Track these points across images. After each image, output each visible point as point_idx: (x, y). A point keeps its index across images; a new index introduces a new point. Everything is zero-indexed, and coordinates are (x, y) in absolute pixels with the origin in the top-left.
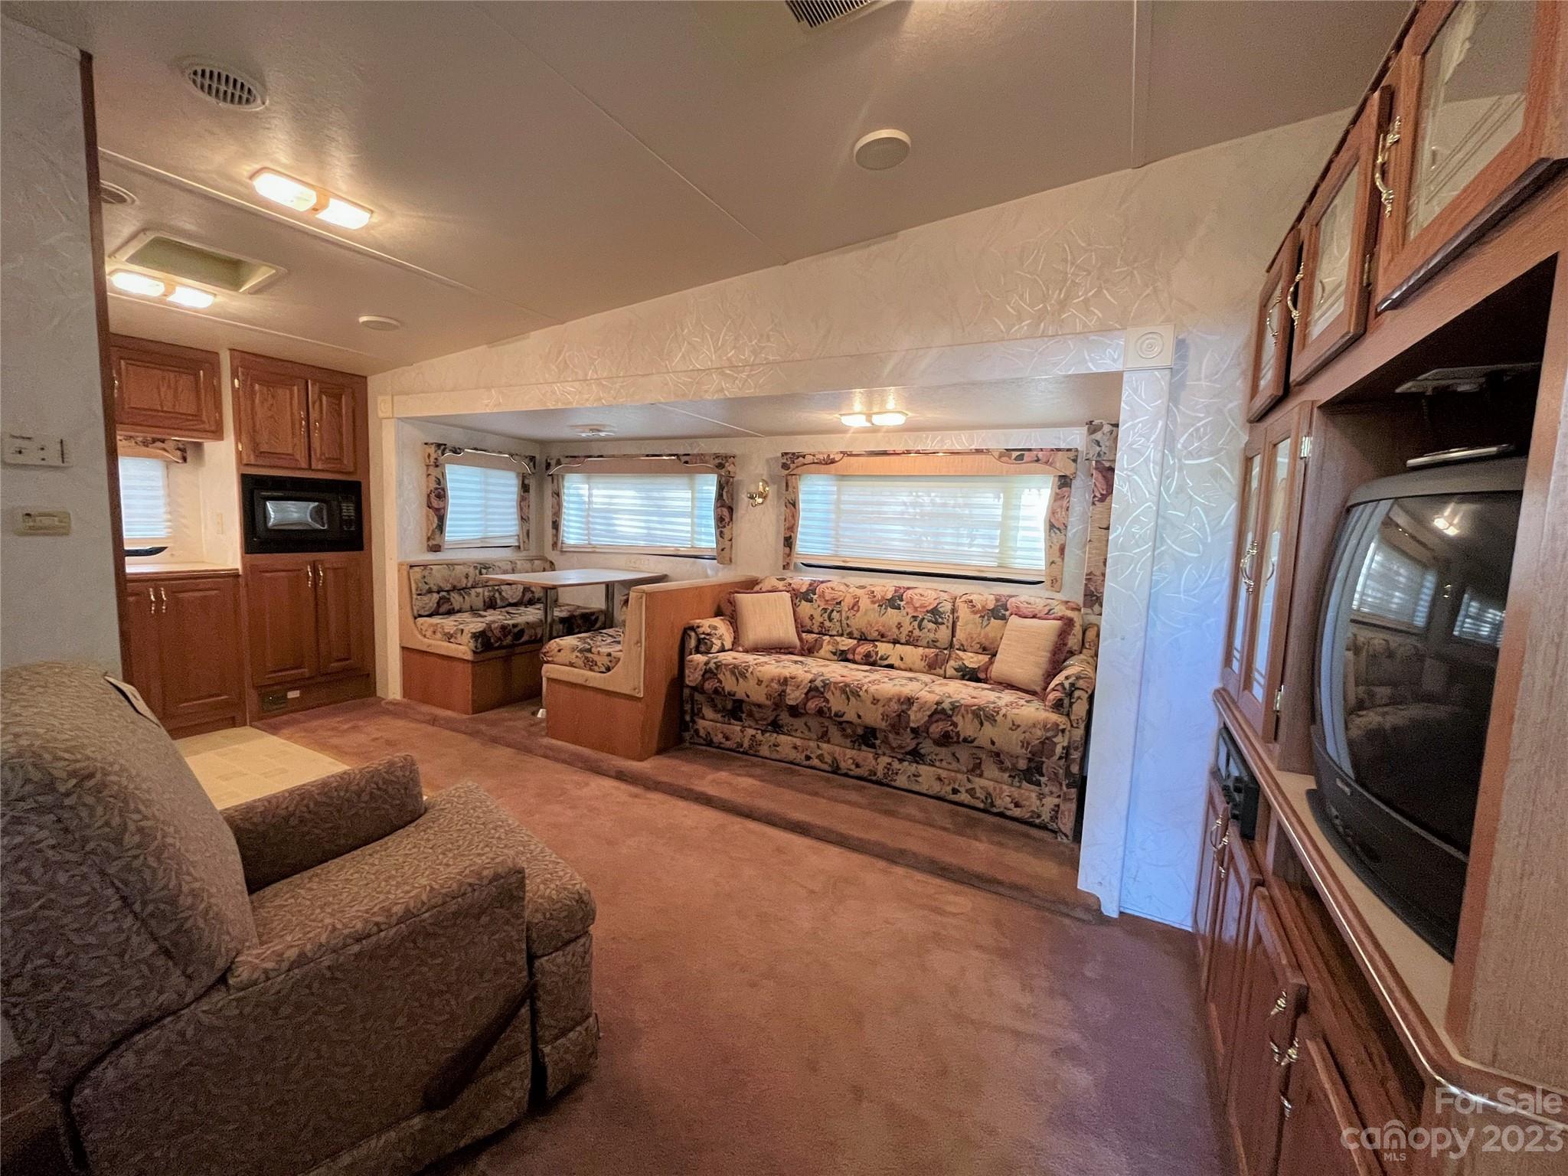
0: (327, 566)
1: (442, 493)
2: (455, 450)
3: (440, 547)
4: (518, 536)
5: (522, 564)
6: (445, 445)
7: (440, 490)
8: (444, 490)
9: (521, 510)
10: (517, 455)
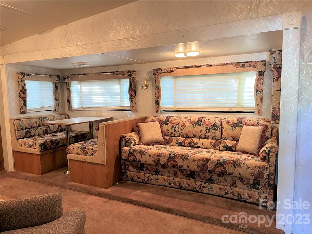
1: (25, 91)
2: (29, 75)
3: (25, 112)
4: (55, 106)
5: (57, 117)
6: (25, 73)
7: (24, 91)
8: (25, 90)
9: (55, 96)
10: (52, 75)
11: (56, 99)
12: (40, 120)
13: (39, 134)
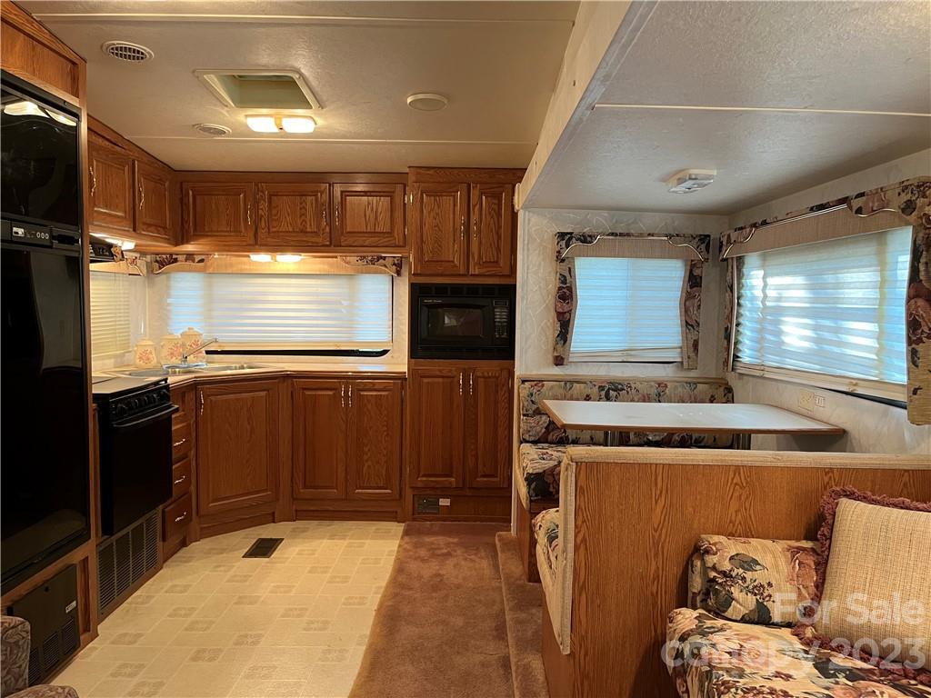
0: (479, 374)
1: (568, 293)
2: (585, 239)
3: (562, 359)
4: (681, 348)
5: (676, 387)
6: (571, 233)
7: (565, 290)
8: (570, 289)
9: (686, 311)
10: (677, 235)
11: (690, 324)
12: (603, 393)
13: (592, 439)
